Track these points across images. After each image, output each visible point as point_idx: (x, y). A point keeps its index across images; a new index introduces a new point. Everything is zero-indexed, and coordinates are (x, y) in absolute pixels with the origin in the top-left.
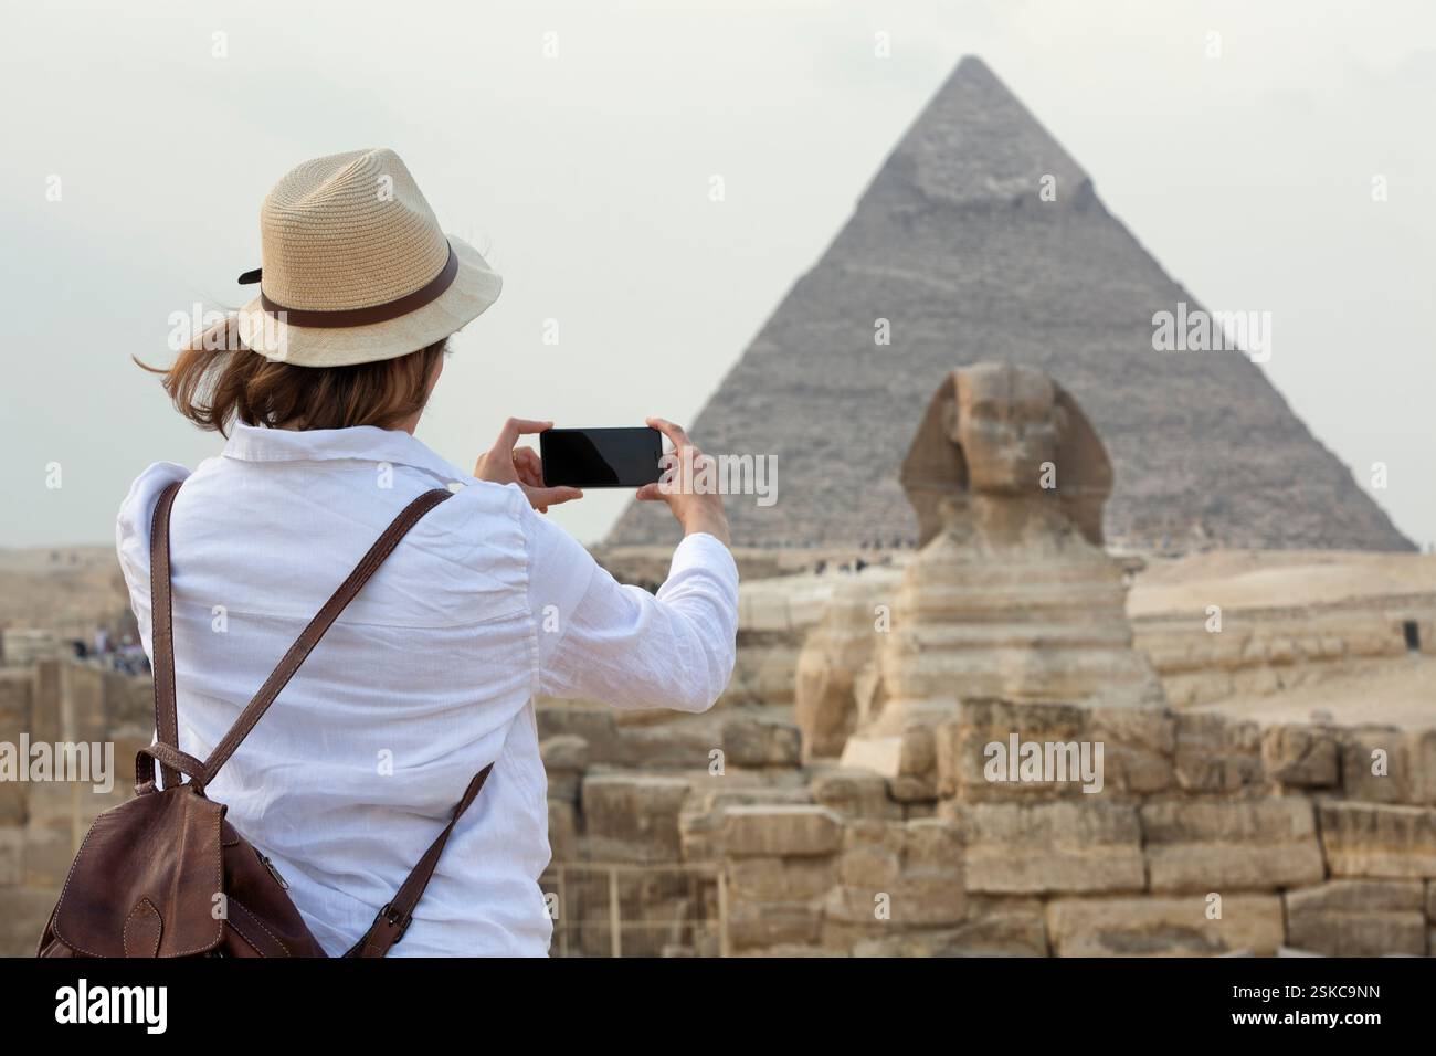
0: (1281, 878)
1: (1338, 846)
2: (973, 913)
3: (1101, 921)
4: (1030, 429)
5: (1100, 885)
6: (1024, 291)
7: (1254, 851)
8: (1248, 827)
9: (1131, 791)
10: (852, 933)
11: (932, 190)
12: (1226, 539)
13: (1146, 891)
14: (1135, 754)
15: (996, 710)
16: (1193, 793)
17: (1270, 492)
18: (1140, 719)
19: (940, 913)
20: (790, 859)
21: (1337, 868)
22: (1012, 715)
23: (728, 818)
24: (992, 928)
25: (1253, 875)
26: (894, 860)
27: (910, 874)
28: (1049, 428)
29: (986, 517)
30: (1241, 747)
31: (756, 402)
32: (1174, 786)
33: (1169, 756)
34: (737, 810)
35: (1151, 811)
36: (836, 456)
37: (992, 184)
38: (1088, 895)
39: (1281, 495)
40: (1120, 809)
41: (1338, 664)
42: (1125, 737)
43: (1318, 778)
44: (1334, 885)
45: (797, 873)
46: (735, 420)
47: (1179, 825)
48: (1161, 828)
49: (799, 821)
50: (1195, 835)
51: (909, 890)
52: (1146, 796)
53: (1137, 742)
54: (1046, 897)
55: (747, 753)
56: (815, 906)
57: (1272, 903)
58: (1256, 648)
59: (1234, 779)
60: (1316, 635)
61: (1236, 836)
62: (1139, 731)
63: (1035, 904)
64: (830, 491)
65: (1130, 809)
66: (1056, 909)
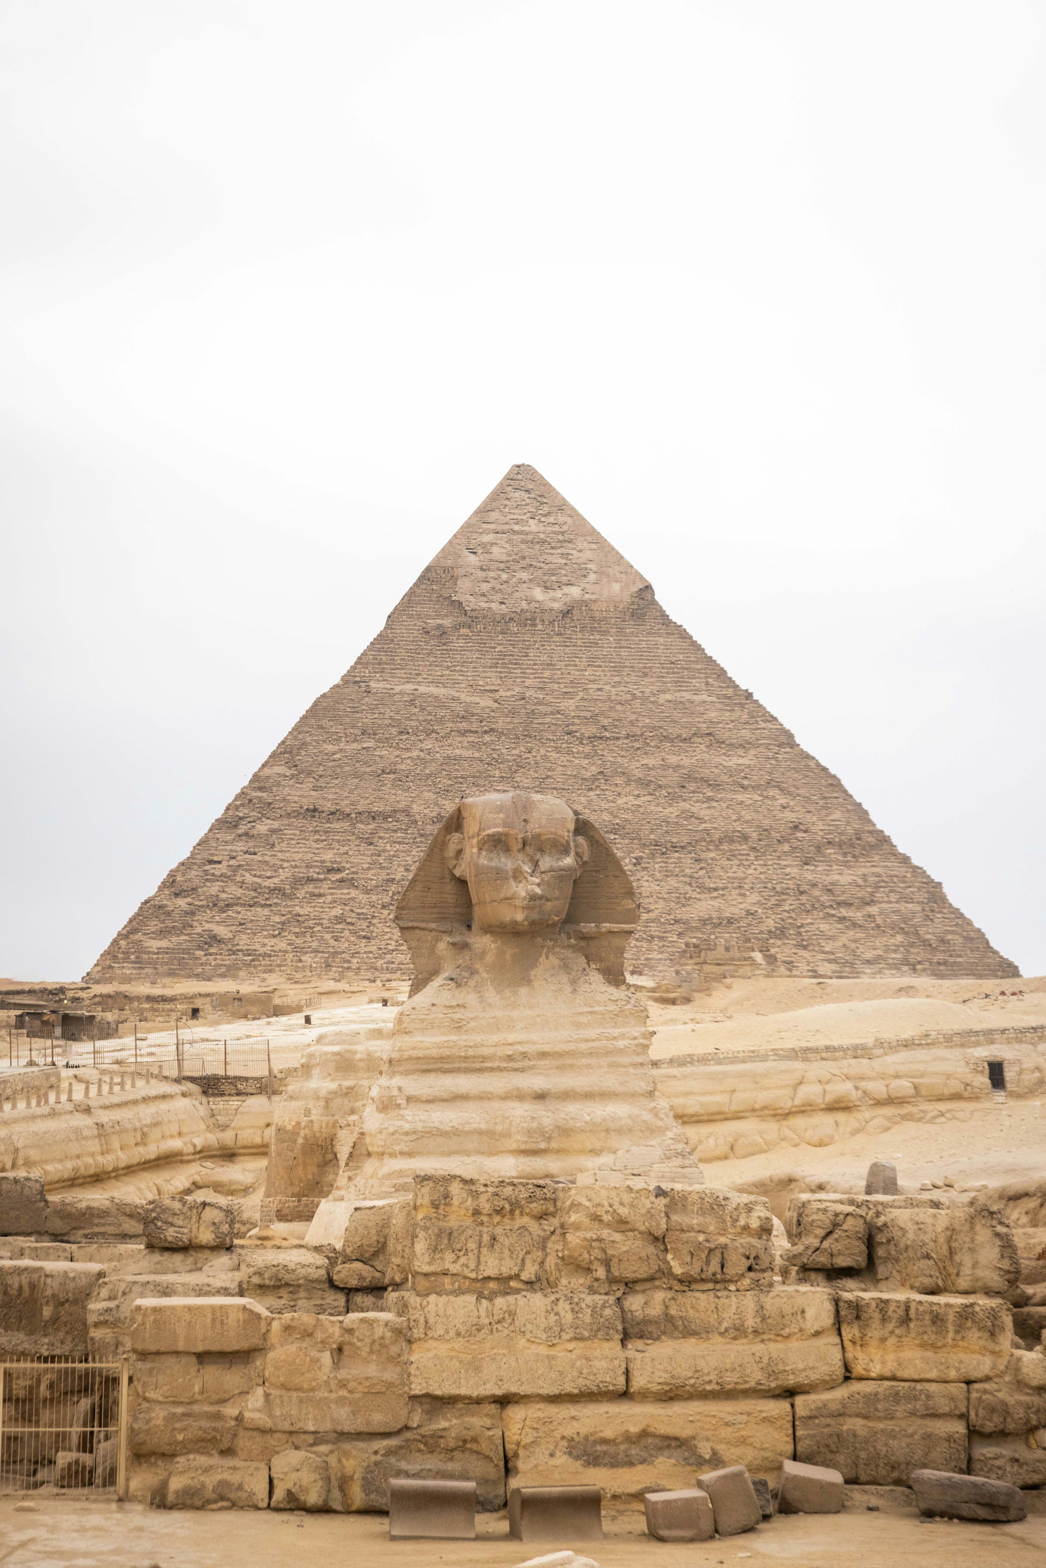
0: (791, 1381)
1: (862, 1342)
2: (416, 1420)
3: (569, 1431)
4: (546, 862)
5: (570, 1388)
6: (569, 704)
7: (758, 1348)
8: (751, 1322)
9: (612, 1280)
10: (271, 1441)
11: (471, 603)
12: (790, 965)
13: (625, 1395)
14: (617, 1237)
15: (455, 1188)
16: (687, 1282)
17: (843, 912)
18: (627, 1198)
19: (378, 1419)
20: (203, 1357)
21: (858, 1369)
22: (475, 1195)
23: (139, 1308)
24: (438, 1436)
25: (756, 1377)
26: (326, 1358)
27: (342, 1374)
28: (568, 861)
29: (490, 958)
30: (746, 1228)
31: (262, 828)
32: (666, 1272)
33: (659, 1240)
34: (149, 1302)
35: (635, 1303)
36: (350, 883)
37: (538, 594)
38: (554, 1399)
39: (858, 915)
40: (599, 1299)
41: (907, 1109)
42: (607, 1218)
43: (842, 1262)
44: (856, 1387)
45: (212, 1373)
46: (240, 846)
47: (669, 1318)
48: (647, 1321)
49: (219, 1314)
50: (688, 1332)
51: (343, 1393)
52: (630, 1285)
53: (622, 1224)
54: (504, 1401)
55: (170, 1234)
56: (231, 1411)
57: (779, 1408)
58: (810, 1091)
59: (735, 1265)
60: (882, 1076)
61: (738, 1332)
62: (623, 1211)
63: (493, 1409)
64: (340, 919)
65: (612, 1299)
66: (516, 1414)
